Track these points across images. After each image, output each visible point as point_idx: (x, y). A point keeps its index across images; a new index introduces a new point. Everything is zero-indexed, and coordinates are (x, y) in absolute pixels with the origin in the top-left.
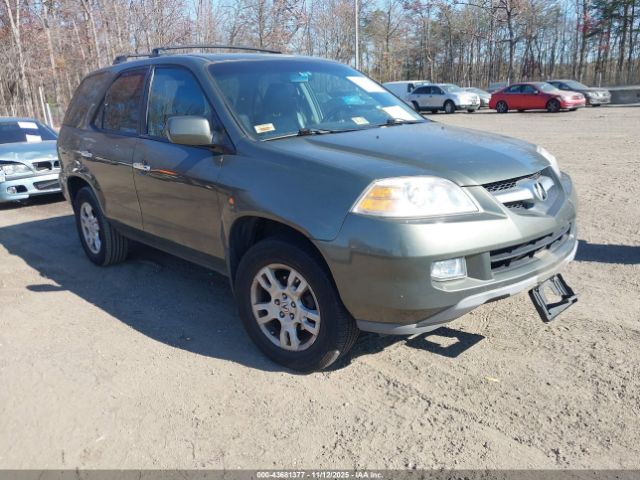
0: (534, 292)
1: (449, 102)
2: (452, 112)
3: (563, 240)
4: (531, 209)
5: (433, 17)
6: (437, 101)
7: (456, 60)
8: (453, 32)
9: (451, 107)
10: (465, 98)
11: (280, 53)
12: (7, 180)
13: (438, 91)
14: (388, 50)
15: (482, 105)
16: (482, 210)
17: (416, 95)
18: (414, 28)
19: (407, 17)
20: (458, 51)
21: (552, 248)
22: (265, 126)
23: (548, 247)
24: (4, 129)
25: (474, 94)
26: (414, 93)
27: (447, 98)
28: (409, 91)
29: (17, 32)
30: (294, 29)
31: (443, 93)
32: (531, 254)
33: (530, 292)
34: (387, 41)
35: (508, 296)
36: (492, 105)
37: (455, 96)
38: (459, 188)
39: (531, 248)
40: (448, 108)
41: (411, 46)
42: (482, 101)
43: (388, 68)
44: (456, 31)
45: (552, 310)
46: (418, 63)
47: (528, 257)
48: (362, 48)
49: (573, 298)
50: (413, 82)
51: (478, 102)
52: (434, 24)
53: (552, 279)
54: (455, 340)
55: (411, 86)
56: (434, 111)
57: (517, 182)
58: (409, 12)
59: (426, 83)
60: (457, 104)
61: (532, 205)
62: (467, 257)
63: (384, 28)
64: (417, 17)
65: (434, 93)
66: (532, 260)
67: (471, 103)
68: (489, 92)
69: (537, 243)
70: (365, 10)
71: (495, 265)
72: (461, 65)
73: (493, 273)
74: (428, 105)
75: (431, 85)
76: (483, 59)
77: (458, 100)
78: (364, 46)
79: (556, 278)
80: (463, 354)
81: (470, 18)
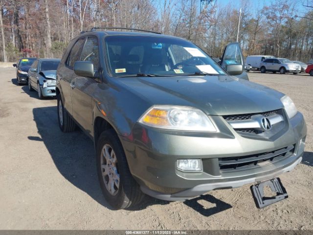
0: (254, 187)
1: (283, 68)
2: (284, 73)
3: (286, 156)
4: (260, 134)
5: (283, 23)
6: (276, 67)
7: (293, 47)
8: (292, 32)
9: (284, 71)
10: (292, 66)
11: (160, 34)
12: (48, 86)
13: (277, 62)
14: (255, 39)
15: (302, 70)
16: (218, 131)
17: (265, 63)
18: (272, 29)
19: (269, 22)
20: (295, 41)
21: (274, 161)
22: (121, 69)
23: (271, 159)
24: (54, 64)
25: (298, 65)
26: (264, 62)
27: (281, 66)
28: (262, 60)
29: (82, 23)
30: (208, 27)
31: (280, 63)
32: (255, 163)
33: (251, 187)
34: (255, 34)
35: (230, 188)
36: (307, 71)
37: (287, 65)
38: (206, 116)
39: (254, 159)
40: (282, 71)
41: (269, 38)
42: (302, 69)
43: (254, 48)
44: (294, 31)
45: (266, 202)
46: (272, 47)
47: (253, 165)
48: (241, 38)
49: (285, 195)
50: (265, 56)
51: (300, 69)
52: (283, 27)
53: (272, 180)
54: (214, 205)
55: (263, 58)
56: (274, 72)
57: (252, 117)
58: (269, 20)
59: (272, 57)
60: (287, 69)
61: (261, 132)
62: (203, 160)
63: (254, 27)
64: (273, 23)
65: (275, 63)
66: (255, 167)
67: (295, 69)
68: (307, 64)
69: (259, 156)
70: (245, 18)
71: (222, 167)
72: (295, 49)
73: (221, 172)
74: (271, 69)
75: (275, 58)
76: (309, 47)
77: (288, 67)
78: (242, 36)
79: (276, 180)
80: (213, 216)
81: (304, 25)
